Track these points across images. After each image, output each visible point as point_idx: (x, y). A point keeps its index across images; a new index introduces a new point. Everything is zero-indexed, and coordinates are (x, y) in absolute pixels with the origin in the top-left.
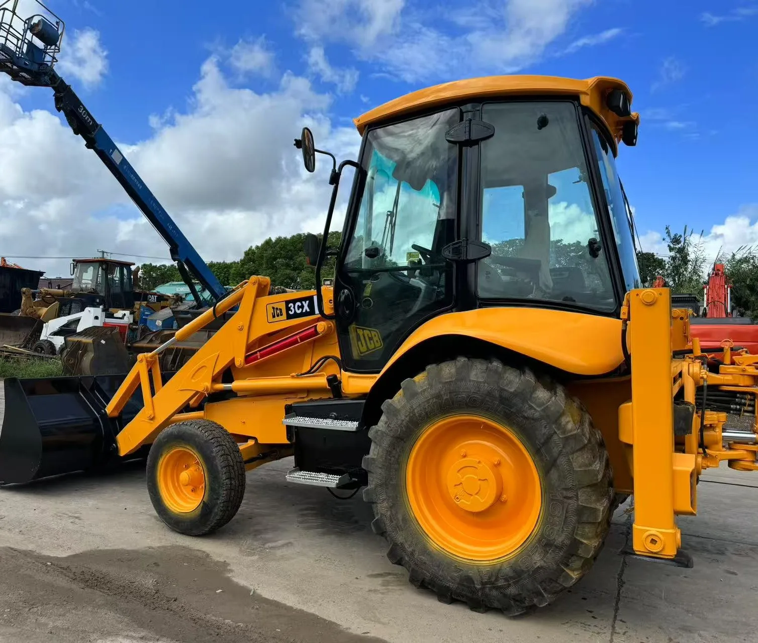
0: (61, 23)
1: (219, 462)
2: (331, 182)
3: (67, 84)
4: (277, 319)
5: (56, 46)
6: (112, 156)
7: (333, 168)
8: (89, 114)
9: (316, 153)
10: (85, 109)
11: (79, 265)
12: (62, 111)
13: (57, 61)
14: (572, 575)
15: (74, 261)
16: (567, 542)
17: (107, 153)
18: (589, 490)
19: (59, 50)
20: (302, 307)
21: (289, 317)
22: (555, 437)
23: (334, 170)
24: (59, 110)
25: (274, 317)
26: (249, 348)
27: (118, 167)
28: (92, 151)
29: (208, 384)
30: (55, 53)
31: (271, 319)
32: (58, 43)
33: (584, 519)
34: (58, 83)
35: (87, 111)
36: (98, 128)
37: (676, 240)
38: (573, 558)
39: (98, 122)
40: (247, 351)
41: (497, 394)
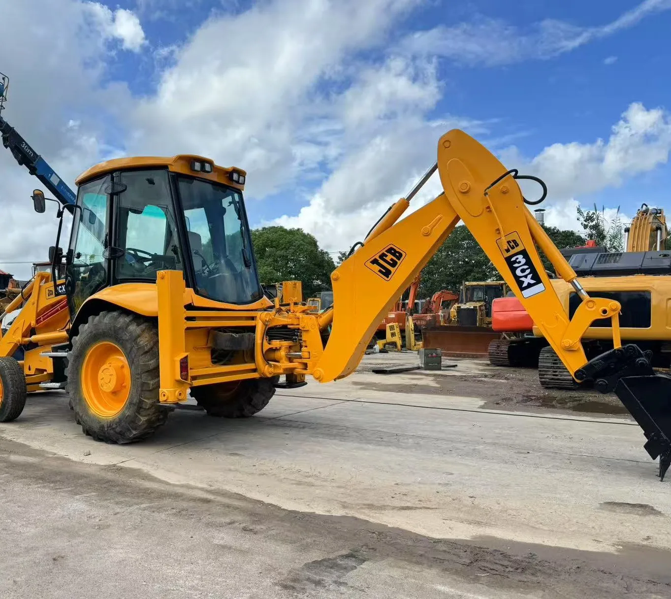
0: (6, 79)
1: (8, 378)
2: (58, 216)
3: (12, 126)
4: (50, 297)
5: (3, 96)
6: (51, 179)
7: (58, 209)
8: (30, 148)
9: (46, 200)
10: (26, 144)
11: (38, 268)
12: (8, 148)
13: (4, 108)
14: (142, 419)
15: (34, 264)
16: (138, 401)
17: (46, 177)
18: (147, 374)
19: (6, 99)
20: (61, 289)
21: (56, 295)
22: (134, 349)
23: (59, 210)
24: (6, 147)
25: (49, 296)
26: (38, 315)
27: (56, 188)
28: (34, 176)
29: (20, 338)
30: (3, 102)
31: (48, 297)
32: (4, 94)
33: (144, 389)
34: (4, 127)
35: (28, 146)
36: (38, 158)
37: (589, 218)
38: (142, 410)
39: (38, 153)
40: (37, 317)
41: (112, 329)
